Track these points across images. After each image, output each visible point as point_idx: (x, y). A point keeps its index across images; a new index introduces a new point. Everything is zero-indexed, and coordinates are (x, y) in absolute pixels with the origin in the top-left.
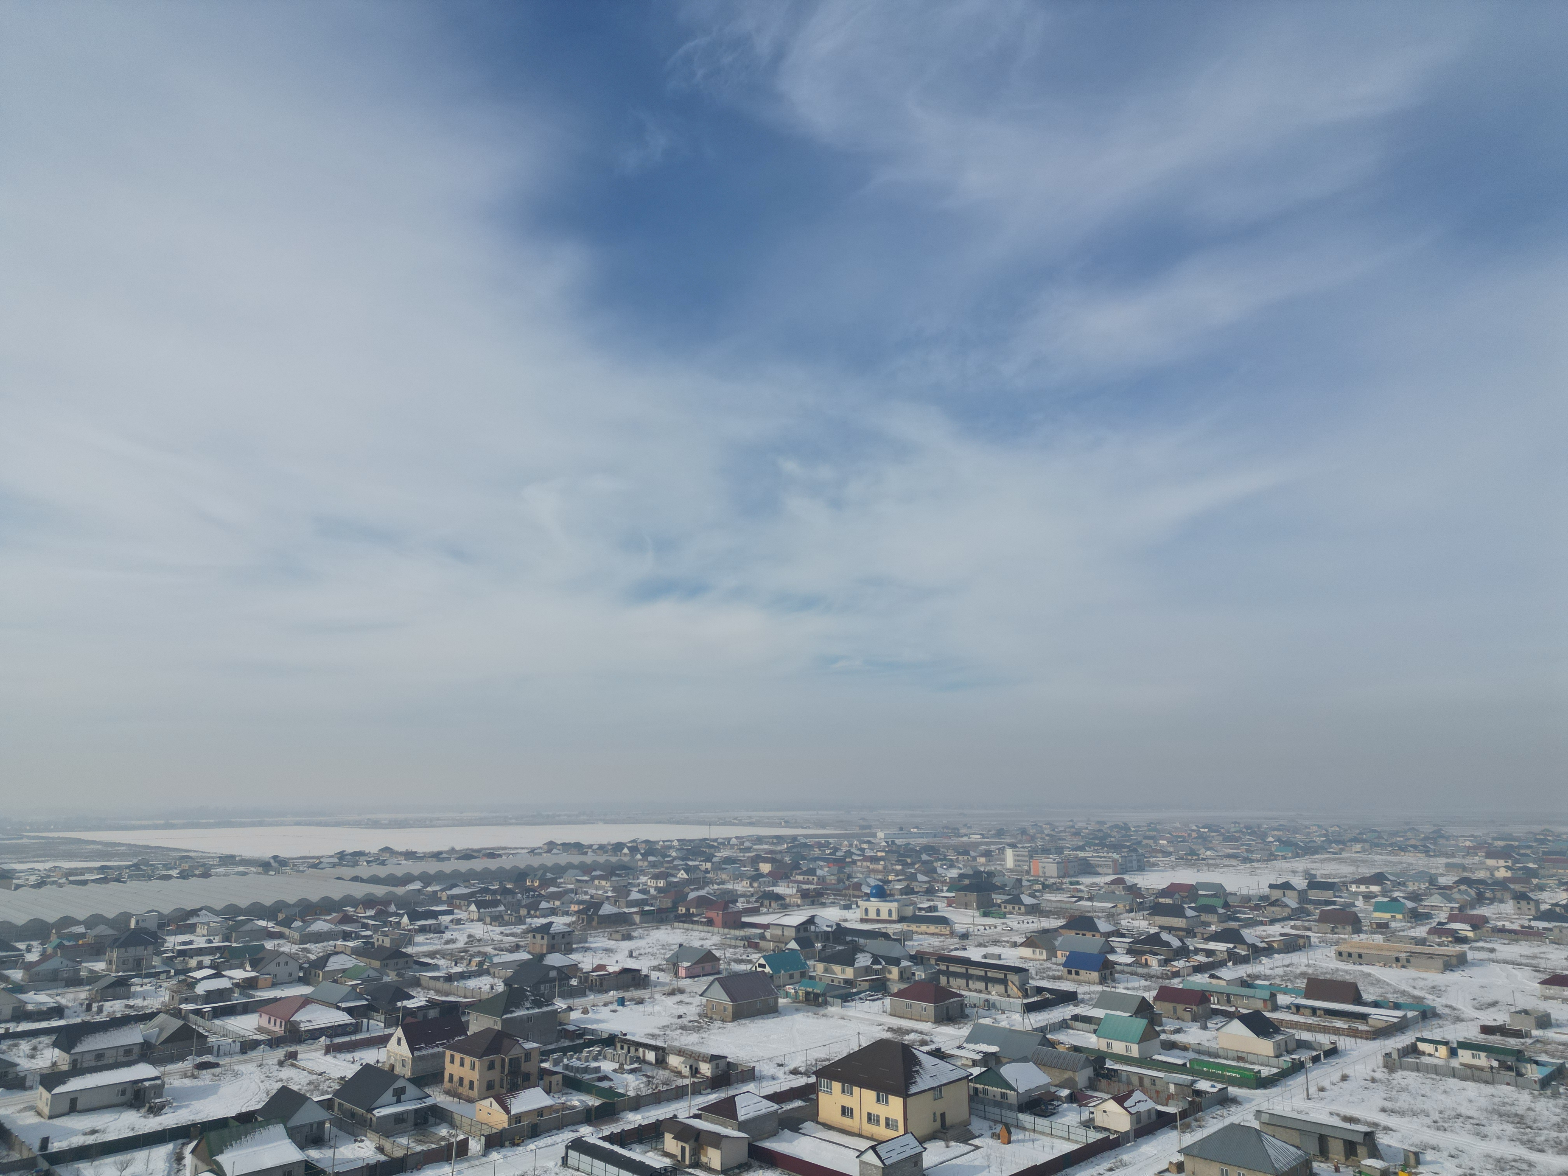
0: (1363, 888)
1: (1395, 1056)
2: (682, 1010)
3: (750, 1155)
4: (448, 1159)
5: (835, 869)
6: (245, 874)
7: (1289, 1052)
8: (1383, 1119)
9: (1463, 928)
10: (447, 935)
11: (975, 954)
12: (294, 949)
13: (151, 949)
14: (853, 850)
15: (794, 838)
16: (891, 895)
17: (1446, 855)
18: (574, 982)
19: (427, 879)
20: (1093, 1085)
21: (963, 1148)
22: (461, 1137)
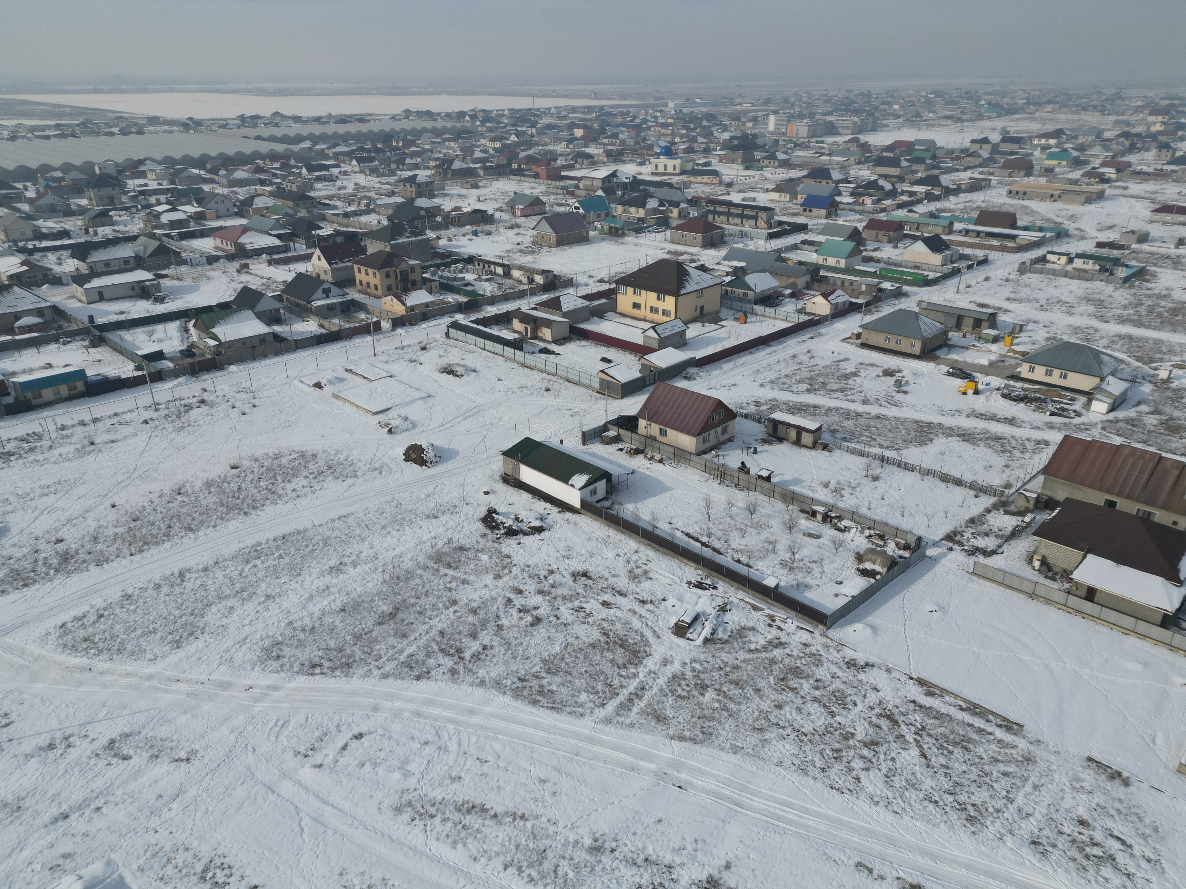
0: (1043, 141)
1: (1028, 264)
2: (519, 239)
3: (571, 332)
4: (369, 332)
5: (633, 133)
6: (171, 132)
7: (952, 262)
8: (1006, 305)
9: (1110, 172)
10: (339, 183)
11: (736, 198)
12: (226, 191)
13: (117, 189)
14: (649, 118)
15: (601, 108)
16: (676, 154)
17: (1118, 114)
18: (439, 219)
19: (315, 139)
20: (808, 287)
21: (714, 327)
22: (375, 319)
